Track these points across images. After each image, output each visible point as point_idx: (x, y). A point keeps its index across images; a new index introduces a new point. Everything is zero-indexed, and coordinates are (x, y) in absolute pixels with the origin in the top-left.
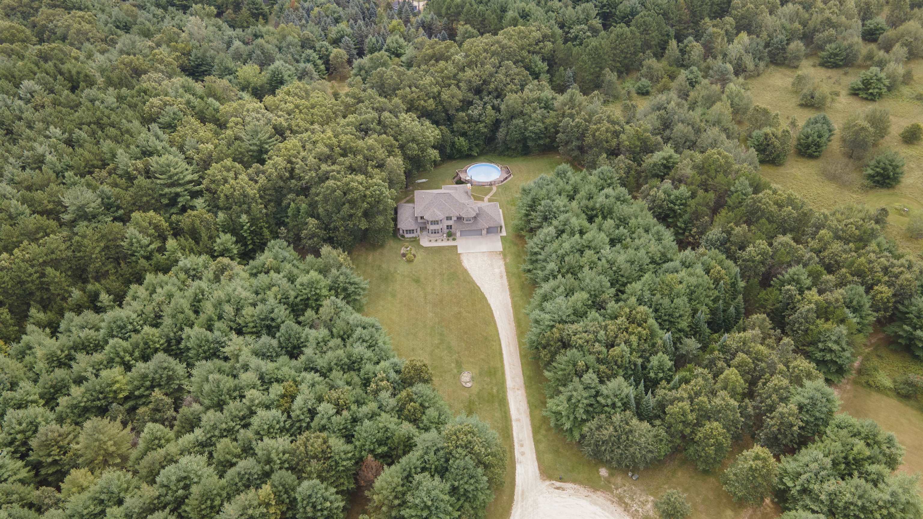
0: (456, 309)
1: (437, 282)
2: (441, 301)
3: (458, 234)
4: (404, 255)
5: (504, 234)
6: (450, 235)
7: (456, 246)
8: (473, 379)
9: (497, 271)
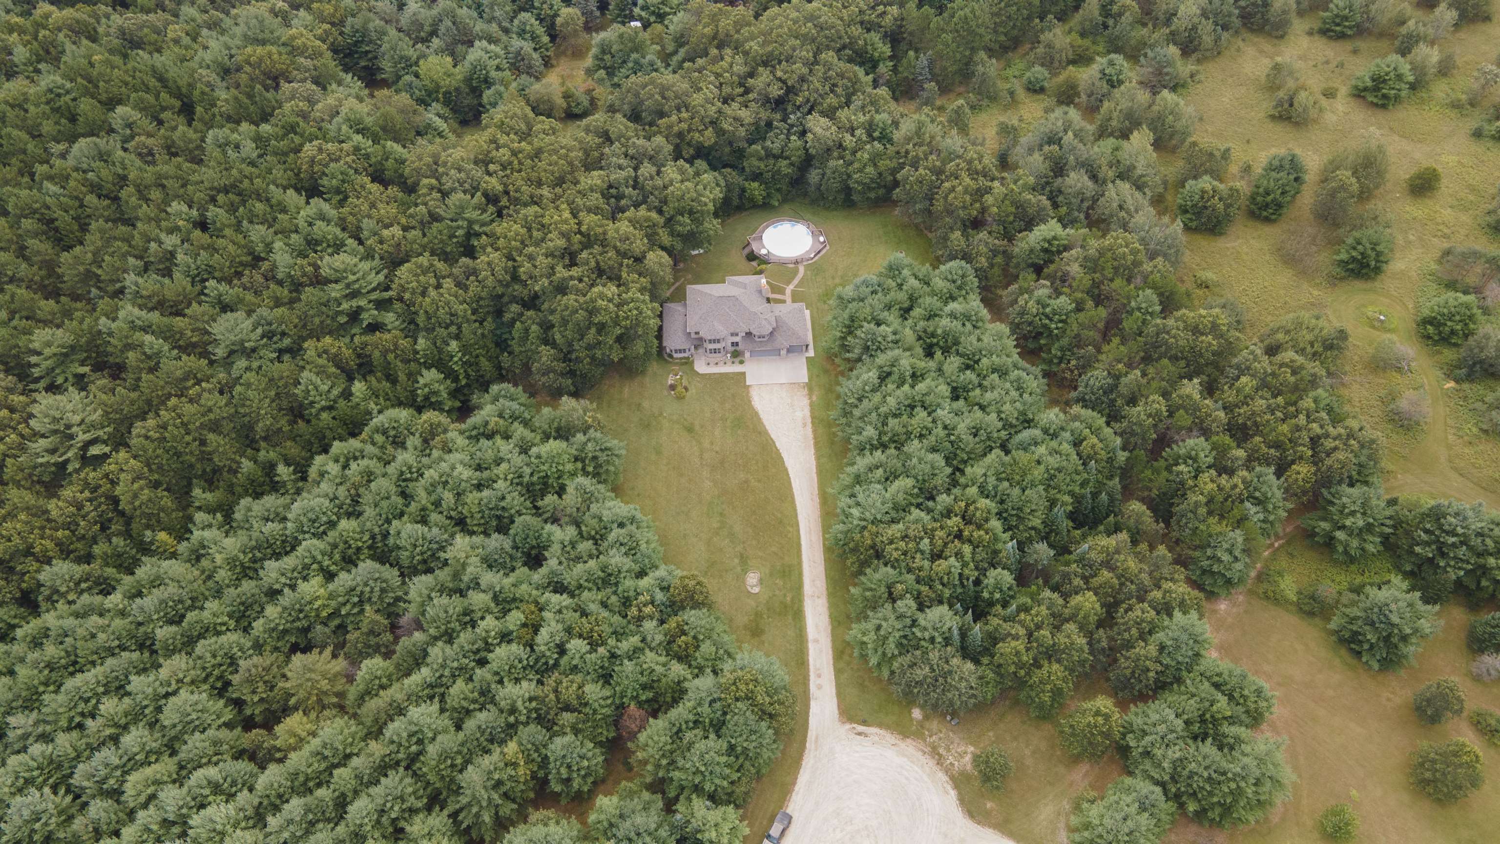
0: (742, 476)
1: (717, 432)
2: (722, 462)
3: (747, 355)
4: (672, 387)
5: (811, 353)
6: (737, 354)
7: (744, 374)
8: (761, 581)
9: (799, 414)
